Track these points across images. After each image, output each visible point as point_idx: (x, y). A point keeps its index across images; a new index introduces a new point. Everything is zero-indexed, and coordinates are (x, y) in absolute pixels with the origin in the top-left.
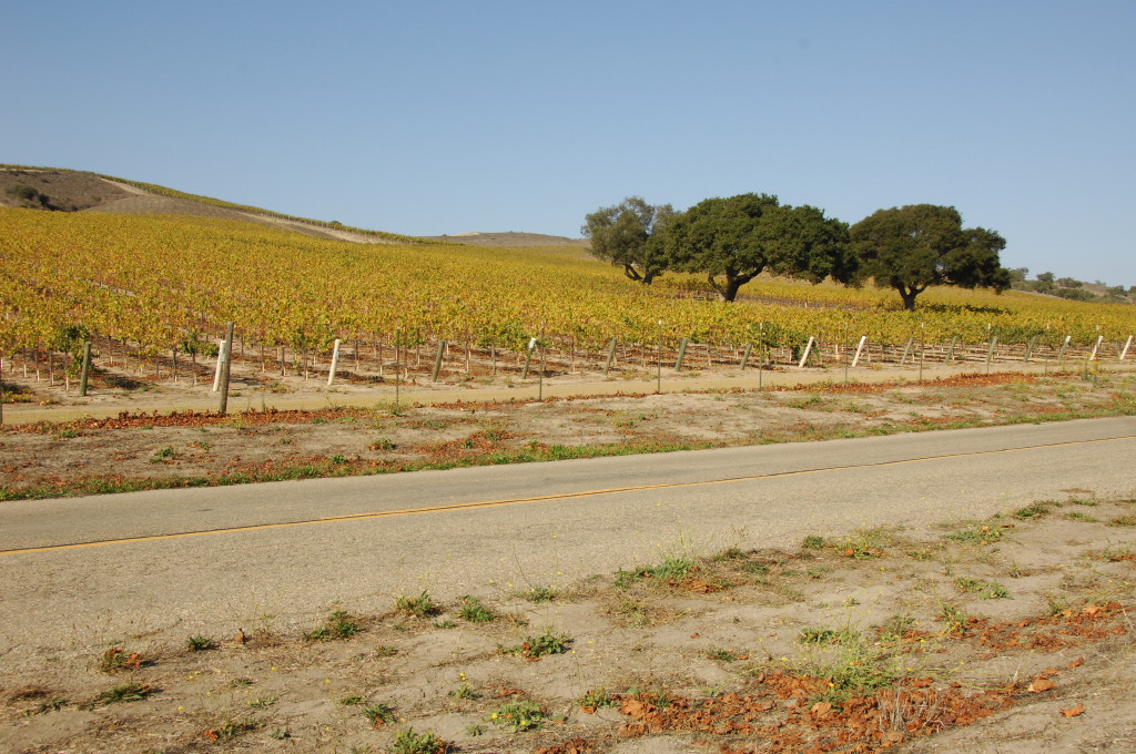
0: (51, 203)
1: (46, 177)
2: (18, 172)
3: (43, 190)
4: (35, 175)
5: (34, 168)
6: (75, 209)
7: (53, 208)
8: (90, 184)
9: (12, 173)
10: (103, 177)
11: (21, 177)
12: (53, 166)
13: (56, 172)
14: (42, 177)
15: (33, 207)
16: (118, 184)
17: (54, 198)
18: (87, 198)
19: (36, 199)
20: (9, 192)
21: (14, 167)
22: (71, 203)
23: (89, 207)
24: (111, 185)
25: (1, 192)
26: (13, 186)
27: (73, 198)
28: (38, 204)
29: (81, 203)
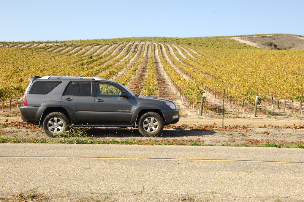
0: (277, 47)
1: (274, 38)
2: (264, 37)
3: (274, 42)
4: (270, 37)
5: (268, 35)
6: (285, 49)
7: (278, 49)
8: (290, 38)
9: (262, 37)
10: (296, 36)
11: (265, 38)
13: (277, 35)
14: (272, 37)
15: (273, 49)
16: (300, 38)
17: (279, 45)
18: (289, 44)
19: (273, 46)
20: (263, 44)
21: (263, 35)
22: (283, 46)
23: (290, 48)
24: (298, 38)
25: (261, 44)
26: (265, 42)
27: (284, 45)
28: (274, 48)
29: (287, 47)
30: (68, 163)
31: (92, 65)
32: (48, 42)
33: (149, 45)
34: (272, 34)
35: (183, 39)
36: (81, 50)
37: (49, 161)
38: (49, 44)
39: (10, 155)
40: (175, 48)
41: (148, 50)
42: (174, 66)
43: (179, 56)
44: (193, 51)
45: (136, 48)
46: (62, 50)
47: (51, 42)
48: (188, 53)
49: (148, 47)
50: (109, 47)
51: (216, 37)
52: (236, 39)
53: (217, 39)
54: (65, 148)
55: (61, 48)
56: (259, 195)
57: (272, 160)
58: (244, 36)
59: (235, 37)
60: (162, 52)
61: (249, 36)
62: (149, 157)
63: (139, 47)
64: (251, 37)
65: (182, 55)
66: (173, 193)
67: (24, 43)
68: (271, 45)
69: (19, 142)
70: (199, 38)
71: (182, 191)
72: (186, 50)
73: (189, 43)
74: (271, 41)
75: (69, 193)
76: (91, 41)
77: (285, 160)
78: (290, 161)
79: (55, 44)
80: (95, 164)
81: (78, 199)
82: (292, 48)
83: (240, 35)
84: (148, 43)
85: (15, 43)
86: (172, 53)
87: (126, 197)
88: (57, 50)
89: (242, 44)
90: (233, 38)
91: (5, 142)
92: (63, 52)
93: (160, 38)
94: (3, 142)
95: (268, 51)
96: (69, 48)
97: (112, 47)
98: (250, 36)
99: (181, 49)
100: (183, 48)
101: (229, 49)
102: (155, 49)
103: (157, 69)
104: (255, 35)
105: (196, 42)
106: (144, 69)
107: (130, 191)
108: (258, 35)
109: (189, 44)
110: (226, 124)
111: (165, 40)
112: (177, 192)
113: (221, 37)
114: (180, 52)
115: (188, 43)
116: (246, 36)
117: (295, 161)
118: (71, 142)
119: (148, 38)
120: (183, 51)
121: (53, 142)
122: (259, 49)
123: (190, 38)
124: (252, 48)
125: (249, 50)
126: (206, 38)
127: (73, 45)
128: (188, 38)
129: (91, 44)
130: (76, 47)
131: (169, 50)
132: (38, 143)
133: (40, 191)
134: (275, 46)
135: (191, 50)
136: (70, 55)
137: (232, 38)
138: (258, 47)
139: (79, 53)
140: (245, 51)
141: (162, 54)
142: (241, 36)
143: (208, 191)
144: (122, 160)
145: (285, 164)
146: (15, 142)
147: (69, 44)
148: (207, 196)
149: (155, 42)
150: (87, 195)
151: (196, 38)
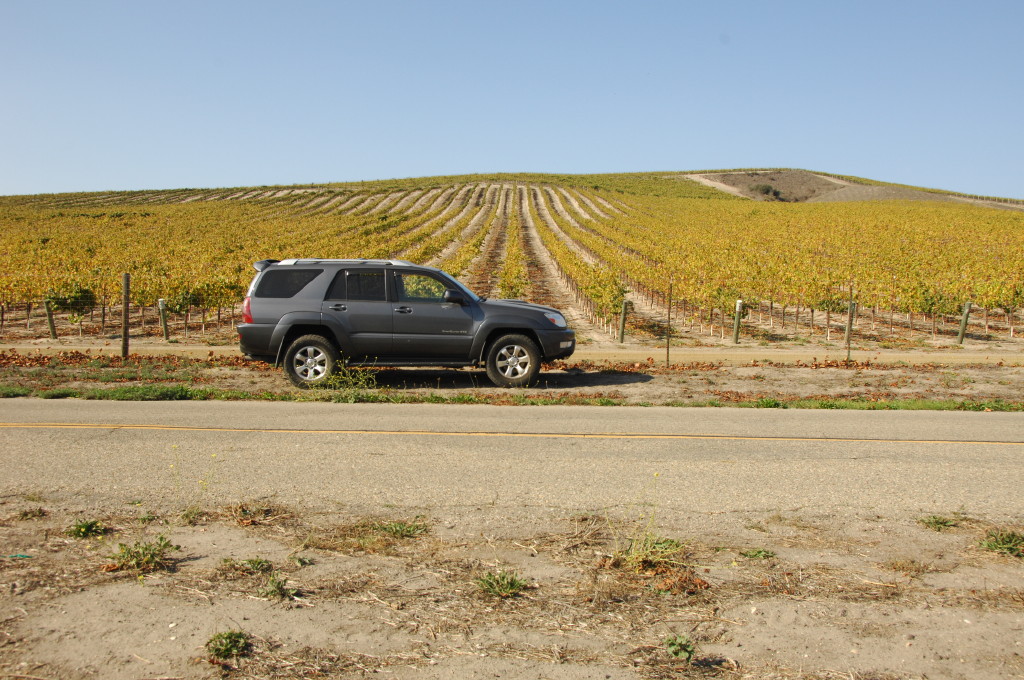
0: (780, 196)
1: (773, 176)
2: (753, 174)
3: (774, 185)
4: (765, 175)
5: (762, 170)
6: (797, 200)
7: (782, 200)
8: (805, 179)
9: (749, 175)
10: (818, 173)
11: (755, 177)
12: (775, 167)
13: (779, 172)
14: (769, 176)
15: (772, 200)
16: (825, 178)
17: (784, 192)
18: (803, 191)
19: (771, 193)
20: (752, 190)
21: (752, 170)
22: (793, 195)
23: (806, 198)
24: (821, 179)
25: (746, 190)
26: (754, 185)
27: (794, 191)
28: (774, 197)
29: (800, 195)
30: (338, 444)
31: (387, 234)
32: (294, 188)
33: (508, 190)
34: (770, 169)
35: (583, 178)
36: (363, 201)
37: (299, 439)
38: (297, 192)
39: (218, 426)
40: (566, 198)
41: (506, 201)
42: (562, 235)
43: (574, 214)
44: (605, 204)
45: (480, 195)
46: (323, 203)
47: (301, 187)
48: (593, 207)
49: (507, 195)
50: (424, 194)
51: (653, 174)
52: (695, 178)
53: (655, 177)
54: (332, 411)
55: (322, 199)
56: (741, 508)
57: (769, 435)
58: (711, 172)
59: (692, 173)
60: (537, 204)
61: (721, 171)
62: (509, 431)
63: (488, 195)
64: (725, 175)
65: (581, 211)
66: (559, 507)
67: (246, 191)
68: (766, 191)
69: (236, 398)
70: (615, 175)
71: (579, 500)
72: (588, 202)
73: (596, 185)
74: (766, 182)
75: (341, 506)
76: (383, 183)
77: (794, 434)
78: (804, 435)
79: (310, 191)
80: (394, 446)
81: (359, 518)
82: (810, 200)
83: (703, 169)
84: (506, 186)
85: (229, 190)
86: (559, 206)
87: (461, 515)
88: (312, 204)
89: (708, 189)
90: (689, 176)
91: (209, 399)
92: (326, 206)
93: (532, 176)
94: (205, 399)
95: (760, 203)
96: (338, 198)
97: (430, 195)
98: (725, 171)
99: (577, 199)
100: (582, 197)
101: (680, 200)
102: (521, 199)
103: (527, 242)
104: (734, 170)
105: (609, 183)
106: (499, 241)
107: (469, 503)
108: (740, 170)
109: (596, 188)
110: (673, 360)
111: (545, 180)
112: (570, 504)
113: (663, 174)
114: (576, 205)
115: (593, 185)
116: (715, 172)
117: (814, 435)
118: (345, 400)
119: (508, 174)
120: (582, 204)
121: (305, 399)
122: (743, 199)
123: (598, 176)
124: (728, 197)
125: (723, 202)
126: (632, 174)
127: (345, 191)
128: (592, 176)
129: (385, 188)
130: (353, 196)
131: (551, 200)
132: (275, 400)
133: (281, 501)
134: (776, 194)
135: (600, 201)
136: (340, 213)
137: (686, 176)
138: (741, 196)
139: (360, 207)
140: (715, 202)
141: (538, 210)
142: (705, 172)
143: (635, 500)
144: (452, 437)
145: (794, 442)
146: (228, 399)
147: (338, 190)
148: (631, 512)
149: (522, 183)
150: (378, 510)
151: (610, 175)
